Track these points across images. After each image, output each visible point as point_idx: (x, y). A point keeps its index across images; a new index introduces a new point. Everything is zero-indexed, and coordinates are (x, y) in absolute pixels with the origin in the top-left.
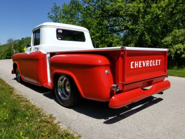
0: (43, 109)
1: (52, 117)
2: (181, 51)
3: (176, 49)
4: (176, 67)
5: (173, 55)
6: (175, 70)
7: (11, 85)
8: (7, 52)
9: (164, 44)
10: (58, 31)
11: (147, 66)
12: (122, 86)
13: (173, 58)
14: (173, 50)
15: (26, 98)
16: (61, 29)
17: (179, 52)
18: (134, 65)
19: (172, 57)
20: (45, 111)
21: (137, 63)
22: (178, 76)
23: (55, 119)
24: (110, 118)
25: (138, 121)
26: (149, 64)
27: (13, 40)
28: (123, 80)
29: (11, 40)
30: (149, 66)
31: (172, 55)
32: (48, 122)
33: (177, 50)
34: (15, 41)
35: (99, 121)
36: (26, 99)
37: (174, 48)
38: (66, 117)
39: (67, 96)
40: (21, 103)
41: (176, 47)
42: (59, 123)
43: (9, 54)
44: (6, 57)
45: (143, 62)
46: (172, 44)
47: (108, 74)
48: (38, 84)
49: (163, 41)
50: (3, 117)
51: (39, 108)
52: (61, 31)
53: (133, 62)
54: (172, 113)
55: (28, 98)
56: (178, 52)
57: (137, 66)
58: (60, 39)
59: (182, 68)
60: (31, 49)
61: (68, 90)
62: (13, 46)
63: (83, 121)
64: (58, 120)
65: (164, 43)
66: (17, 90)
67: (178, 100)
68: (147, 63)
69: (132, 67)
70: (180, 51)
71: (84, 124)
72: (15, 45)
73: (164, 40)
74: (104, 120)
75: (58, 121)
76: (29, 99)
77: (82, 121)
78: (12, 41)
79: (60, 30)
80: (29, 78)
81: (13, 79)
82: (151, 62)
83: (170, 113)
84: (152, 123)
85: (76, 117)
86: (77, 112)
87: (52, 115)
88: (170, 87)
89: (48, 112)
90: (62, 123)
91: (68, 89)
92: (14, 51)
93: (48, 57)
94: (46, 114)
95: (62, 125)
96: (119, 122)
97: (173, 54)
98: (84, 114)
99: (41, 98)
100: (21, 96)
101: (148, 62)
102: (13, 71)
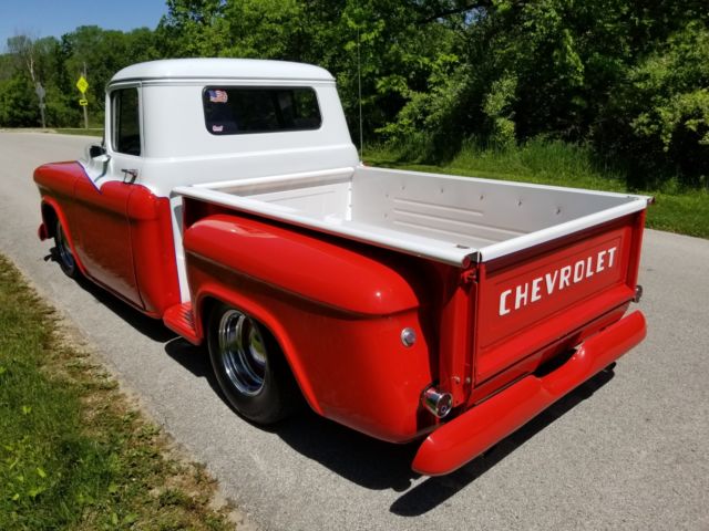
0: (169, 435)
1: (202, 478)
2: (701, 121)
3: (683, 114)
4: (673, 183)
5: (670, 135)
6: (669, 194)
7: (41, 292)
8: (14, 95)
9: (638, 85)
10: (212, 99)
11: (561, 286)
12: (464, 392)
13: (666, 149)
14: (671, 115)
15: (101, 372)
16: (222, 89)
17: (692, 124)
18: (511, 300)
19: (664, 145)
20: (178, 440)
21: (523, 291)
22: (677, 231)
23: (216, 488)
24: (415, 483)
25: (517, 500)
26: (571, 279)
27: (30, 42)
28: (469, 372)
29: (23, 38)
30: (568, 284)
31: (665, 135)
32: (190, 506)
33: (685, 117)
34: (40, 44)
35: (376, 501)
36: (105, 376)
37: (677, 105)
38: (254, 479)
39: (258, 380)
40: (86, 396)
41: (681, 104)
42: (231, 506)
43: (21, 103)
44: (9, 113)
45: (548, 277)
46: (671, 89)
47: (411, 344)
48: (144, 309)
49: (632, 73)
50: (27, 486)
51: (156, 426)
52: (221, 97)
53: (509, 292)
54: (644, 453)
55: (109, 369)
56: (688, 122)
57: (523, 299)
58: (220, 129)
59: (699, 186)
60: (106, 164)
61: (259, 357)
62: (35, 65)
63: (316, 500)
64: (225, 492)
65: (636, 81)
66: (67, 323)
67: (670, 375)
68: (564, 277)
69: (503, 311)
70: (697, 121)
71: (322, 516)
72: (42, 59)
73: (639, 70)
74: (391, 495)
75: (228, 499)
76: (114, 375)
77: (312, 498)
78: (25, 44)
79: (218, 92)
80: (104, 267)
81: (46, 258)
82: (581, 266)
83: (634, 450)
84: (567, 507)
85: (292, 479)
86: (294, 451)
87: (205, 466)
88: (643, 336)
89: (188, 447)
90: (243, 509)
91: (259, 351)
92: (37, 92)
93: (176, 209)
94: (184, 463)
95: (242, 522)
96: (447, 502)
97: (669, 131)
98: (320, 462)
99: (160, 371)
100: (82, 356)
101: (567, 272)
102: (42, 227)
